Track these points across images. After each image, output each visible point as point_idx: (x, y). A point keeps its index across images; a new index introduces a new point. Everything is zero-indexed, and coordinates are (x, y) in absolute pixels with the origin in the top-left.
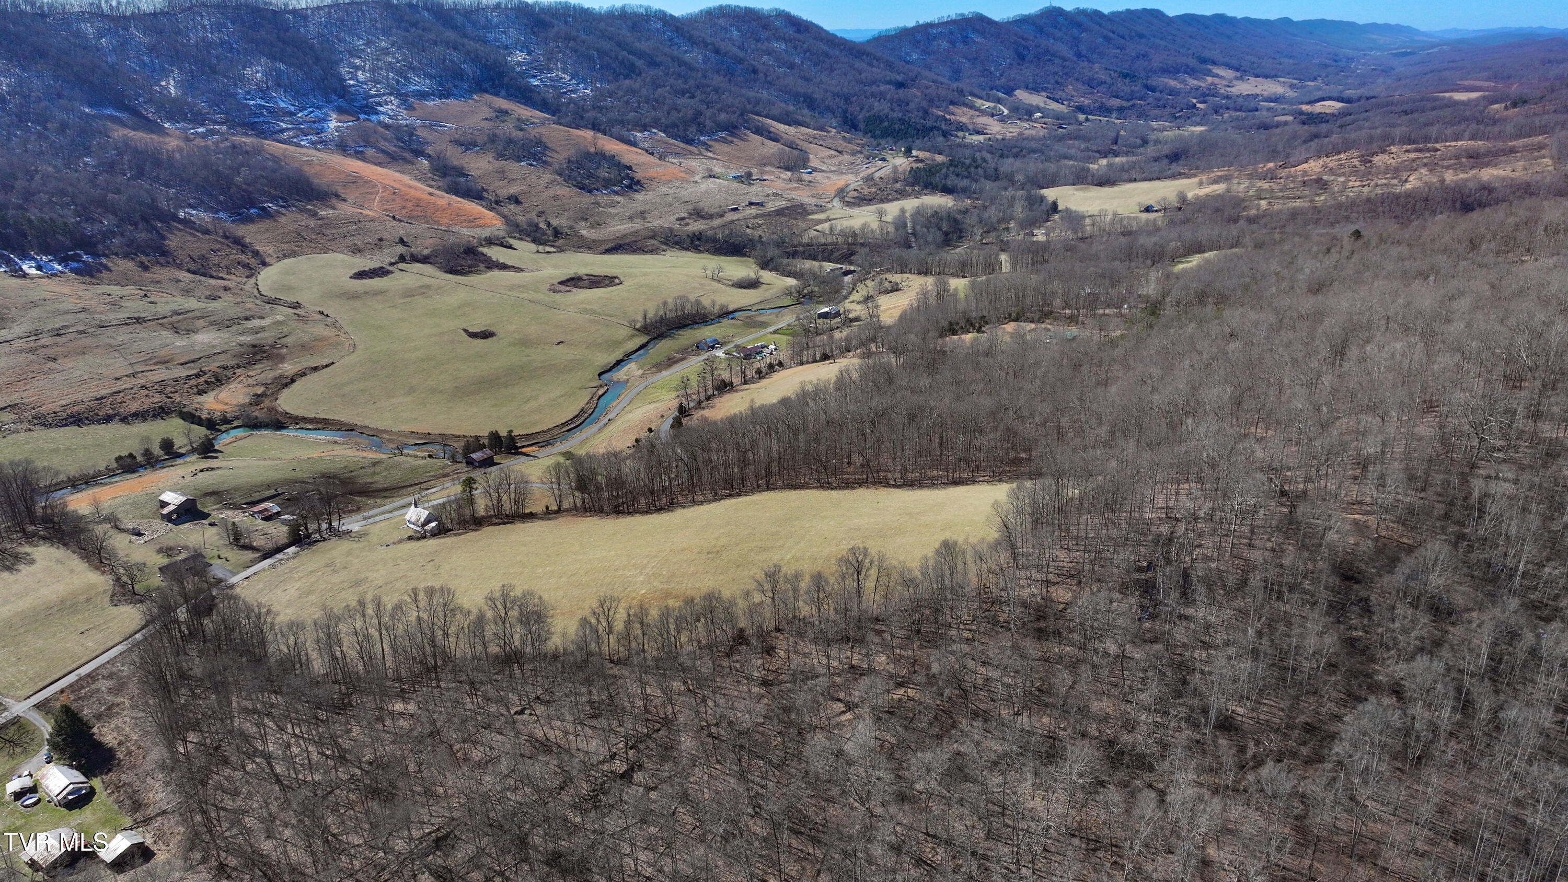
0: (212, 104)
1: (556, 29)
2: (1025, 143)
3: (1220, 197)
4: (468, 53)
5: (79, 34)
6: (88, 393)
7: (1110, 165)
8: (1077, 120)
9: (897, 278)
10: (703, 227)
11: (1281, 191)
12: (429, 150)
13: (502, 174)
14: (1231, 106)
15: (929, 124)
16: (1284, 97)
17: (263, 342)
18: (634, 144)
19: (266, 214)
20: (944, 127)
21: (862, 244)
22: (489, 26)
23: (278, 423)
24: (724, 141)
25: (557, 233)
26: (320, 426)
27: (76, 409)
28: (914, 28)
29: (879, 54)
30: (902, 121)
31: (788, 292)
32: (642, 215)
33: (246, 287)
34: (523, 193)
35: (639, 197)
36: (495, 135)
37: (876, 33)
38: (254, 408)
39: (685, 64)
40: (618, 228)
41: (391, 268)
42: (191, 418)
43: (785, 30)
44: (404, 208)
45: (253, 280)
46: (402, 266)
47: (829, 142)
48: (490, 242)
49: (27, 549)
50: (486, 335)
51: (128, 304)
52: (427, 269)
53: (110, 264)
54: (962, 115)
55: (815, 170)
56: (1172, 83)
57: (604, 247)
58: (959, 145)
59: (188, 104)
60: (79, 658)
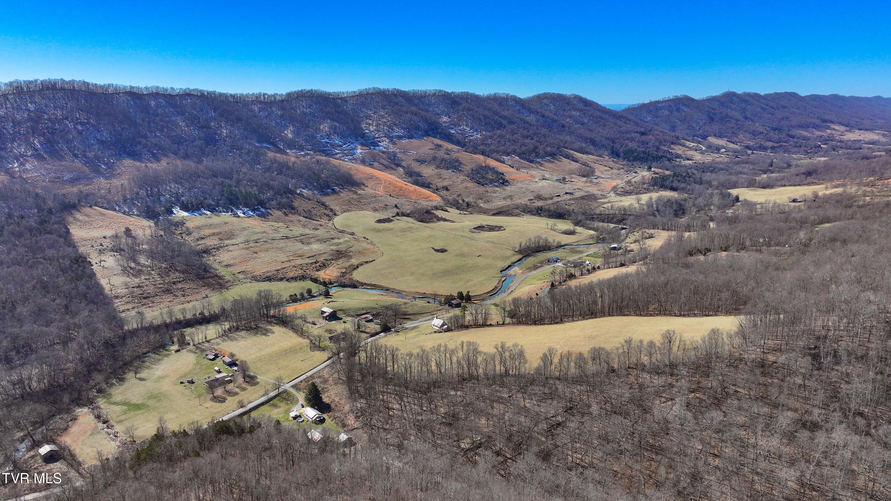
0: (306, 141)
1: (463, 105)
2: (716, 165)
3: (839, 194)
4: (422, 117)
5: (251, 111)
6: (273, 268)
7: (769, 178)
8: (747, 153)
9: (652, 231)
10: (543, 204)
11: (879, 192)
12: (403, 164)
13: (439, 176)
14: (844, 146)
15: (660, 154)
16: (879, 141)
17: (341, 250)
18: (503, 162)
19: (334, 192)
20: (668, 156)
21: (630, 215)
22: (430, 104)
23: (354, 285)
24: (550, 161)
25: (468, 205)
26: (373, 287)
27: (268, 274)
28: (648, 103)
29: (630, 118)
30: (645, 153)
31: (592, 237)
32: (511, 197)
33: (329, 225)
34: (450, 185)
35: (508, 188)
36: (435, 157)
37: (627, 107)
38: (342, 278)
39: (527, 122)
40: (499, 203)
41: (393, 219)
42: (315, 280)
43: (579, 105)
44: (395, 191)
45: (331, 222)
46: (398, 218)
47: (605, 163)
48: (436, 208)
49: (269, 327)
50: (443, 251)
51: (281, 230)
52: (409, 219)
53: (272, 213)
54: (678, 150)
55: (598, 177)
56: (805, 133)
57: (492, 213)
58: (678, 166)
59: (296, 141)
60: (304, 370)
